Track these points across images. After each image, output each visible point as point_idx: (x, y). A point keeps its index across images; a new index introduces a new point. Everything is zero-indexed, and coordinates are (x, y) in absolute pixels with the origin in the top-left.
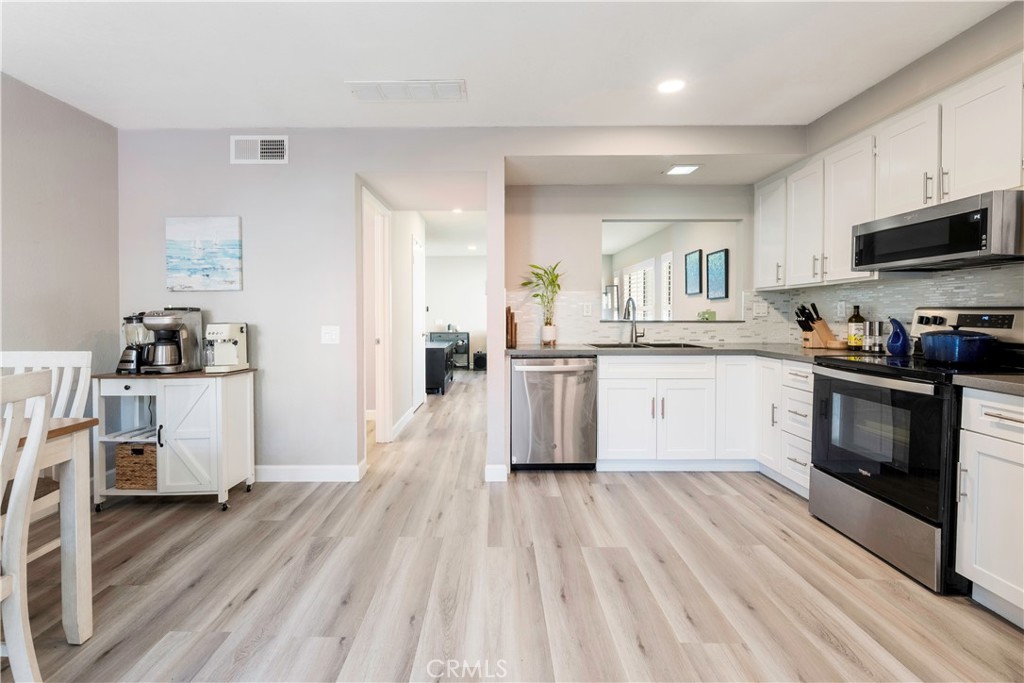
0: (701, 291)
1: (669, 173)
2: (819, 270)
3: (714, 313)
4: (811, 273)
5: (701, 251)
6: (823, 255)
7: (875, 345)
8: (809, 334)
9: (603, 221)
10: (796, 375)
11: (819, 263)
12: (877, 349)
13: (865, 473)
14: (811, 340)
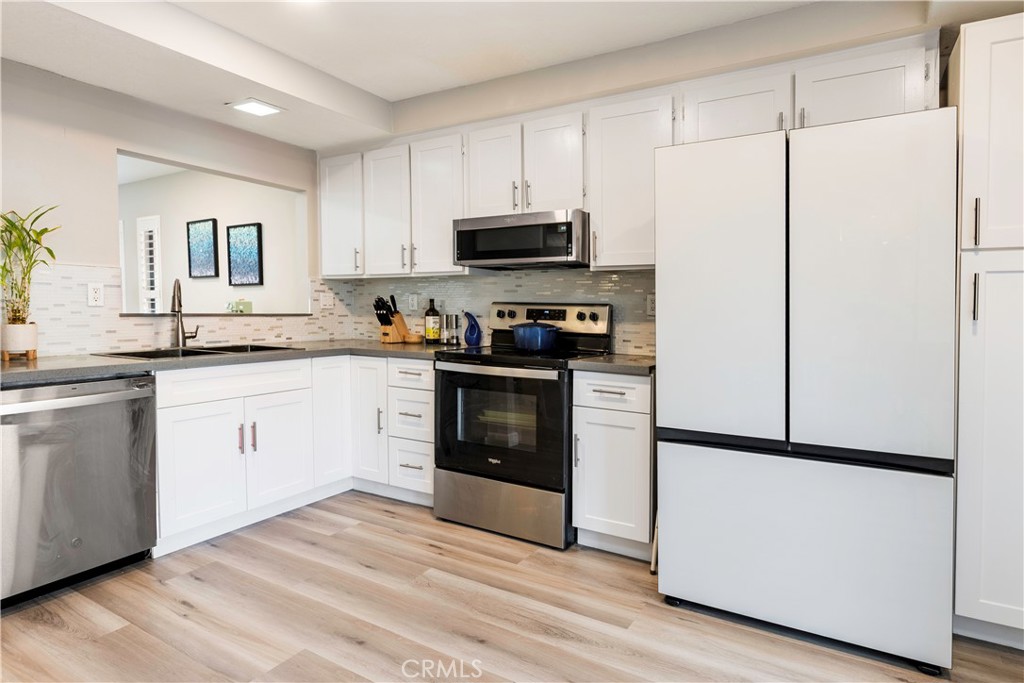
0: (217, 274)
1: (235, 107)
2: (407, 261)
3: (250, 304)
4: (400, 263)
5: (215, 222)
6: (412, 245)
7: (453, 337)
8: (388, 329)
9: (120, 151)
10: (406, 373)
11: (407, 254)
12: (455, 341)
13: (494, 461)
14: (391, 334)
